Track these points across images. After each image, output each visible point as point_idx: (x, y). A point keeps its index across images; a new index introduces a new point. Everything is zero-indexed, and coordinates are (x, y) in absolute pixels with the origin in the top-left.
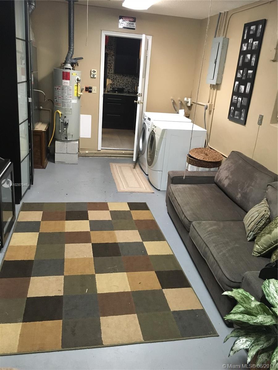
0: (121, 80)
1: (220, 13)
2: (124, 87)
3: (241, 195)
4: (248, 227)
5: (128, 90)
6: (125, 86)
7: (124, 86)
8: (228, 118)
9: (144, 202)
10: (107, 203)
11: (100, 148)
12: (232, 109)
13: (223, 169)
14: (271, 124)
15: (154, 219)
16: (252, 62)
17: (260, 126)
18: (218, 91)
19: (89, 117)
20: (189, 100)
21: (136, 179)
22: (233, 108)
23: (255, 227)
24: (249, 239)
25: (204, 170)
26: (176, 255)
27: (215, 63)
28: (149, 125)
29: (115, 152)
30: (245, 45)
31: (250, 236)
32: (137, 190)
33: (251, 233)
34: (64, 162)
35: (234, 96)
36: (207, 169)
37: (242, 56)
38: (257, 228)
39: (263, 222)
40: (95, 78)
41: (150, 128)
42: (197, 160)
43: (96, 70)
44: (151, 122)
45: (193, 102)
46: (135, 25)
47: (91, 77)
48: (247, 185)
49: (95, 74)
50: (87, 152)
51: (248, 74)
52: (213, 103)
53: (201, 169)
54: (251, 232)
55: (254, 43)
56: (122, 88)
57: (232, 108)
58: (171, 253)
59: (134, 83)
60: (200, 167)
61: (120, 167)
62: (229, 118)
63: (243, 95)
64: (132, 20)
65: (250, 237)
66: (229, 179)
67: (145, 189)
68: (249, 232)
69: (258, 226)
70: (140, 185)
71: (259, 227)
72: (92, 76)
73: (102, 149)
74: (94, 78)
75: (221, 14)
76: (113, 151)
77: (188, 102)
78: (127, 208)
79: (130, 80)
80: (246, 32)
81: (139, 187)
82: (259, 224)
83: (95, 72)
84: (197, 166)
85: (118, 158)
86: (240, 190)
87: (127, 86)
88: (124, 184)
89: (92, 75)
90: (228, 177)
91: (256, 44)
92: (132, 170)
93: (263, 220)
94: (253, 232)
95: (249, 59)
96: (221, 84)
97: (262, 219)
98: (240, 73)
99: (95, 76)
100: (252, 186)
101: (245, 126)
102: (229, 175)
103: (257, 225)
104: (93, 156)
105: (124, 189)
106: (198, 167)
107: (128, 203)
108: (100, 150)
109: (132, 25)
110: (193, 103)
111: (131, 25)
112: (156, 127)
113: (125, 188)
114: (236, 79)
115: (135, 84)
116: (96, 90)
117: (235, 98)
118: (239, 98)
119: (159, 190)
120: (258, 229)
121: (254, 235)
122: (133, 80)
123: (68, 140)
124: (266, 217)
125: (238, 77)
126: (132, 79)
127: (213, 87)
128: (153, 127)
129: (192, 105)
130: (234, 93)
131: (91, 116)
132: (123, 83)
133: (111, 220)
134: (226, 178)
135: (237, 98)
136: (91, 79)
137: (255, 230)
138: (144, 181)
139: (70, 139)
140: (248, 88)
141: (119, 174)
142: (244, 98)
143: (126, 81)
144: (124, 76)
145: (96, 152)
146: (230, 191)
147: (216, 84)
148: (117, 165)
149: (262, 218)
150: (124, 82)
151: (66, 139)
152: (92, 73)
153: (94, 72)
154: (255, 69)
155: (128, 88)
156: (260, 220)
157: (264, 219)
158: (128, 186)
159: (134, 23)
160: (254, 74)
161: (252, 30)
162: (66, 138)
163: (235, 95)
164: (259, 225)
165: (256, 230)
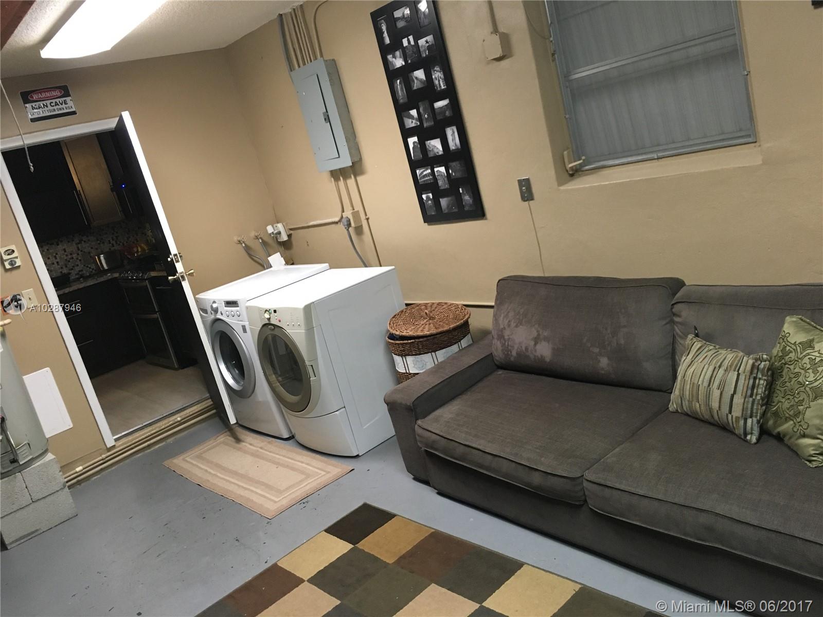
0: (50, 256)
1: (281, 15)
2: (65, 271)
3: (609, 358)
4: (730, 412)
5: (78, 274)
6: (66, 267)
7: (62, 268)
8: (425, 222)
9: (360, 504)
10: (275, 565)
11: (110, 441)
12: (428, 198)
13: (509, 326)
14: (562, 188)
15: (433, 531)
16: (436, 82)
17: (531, 202)
18: (359, 179)
19: (46, 373)
20: (280, 227)
21: (278, 464)
22: (431, 195)
23: (750, 405)
24: (753, 439)
25: (451, 354)
26: (590, 584)
27: (327, 119)
28: (240, 318)
29: (157, 430)
30: (394, 57)
31: (752, 429)
32: (308, 487)
33: (749, 421)
34: (37, 530)
35: (418, 171)
36: (455, 348)
37: (398, 81)
38: (756, 402)
39: (762, 382)
40: (19, 267)
41: (246, 324)
42: (425, 339)
43: (13, 247)
44: (241, 309)
45: (291, 229)
46: (70, 103)
47: (6, 270)
48: (609, 331)
49: (17, 258)
50: (78, 469)
51: (436, 111)
52: (358, 207)
53: (441, 355)
54: (746, 420)
55: (422, 42)
56: (59, 274)
57: (424, 196)
58: (577, 587)
59: (85, 250)
60: (436, 352)
61: (199, 457)
62: (429, 219)
63: (447, 158)
64: (59, 94)
65: (752, 434)
66: (546, 339)
67: (323, 473)
68: (742, 422)
69: (754, 397)
70: (302, 472)
71: (759, 397)
72: (8, 267)
73: (116, 440)
74: (14, 267)
75: (283, 16)
76: (150, 429)
77: (279, 233)
78: (341, 547)
79: (71, 248)
80: (384, 28)
81: (303, 477)
82: (755, 391)
83: (13, 251)
84: (431, 352)
85: (170, 440)
86: (596, 350)
87: (70, 265)
88: (259, 491)
89: (6, 264)
90: (541, 337)
91: (427, 42)
92: (239, 449)
93: (760, 379)
94: (751, 417)
95: (425, 79)
96: (361, 159)
97: (755, 378)
98: (412, 117)
99: (15, 263)
100: (625, 326)
101: (486, 219)
102: (538, 331)
103: (751, 396)
104: (102, 470)
105: (275, 502)
106: (433, 354)
107: (328, 531)
108: (114, 447)
109: (64, 106)
110: (292, 232)
111: (61, 106)
112: (275, 311)
113: (277, 500)
114: (406, 133)
115: (89, 253)
116: (33, 296)
117: (424, 172)
118: (436, 170)
119: (358, 456)
120: (758, 404)
121: (758, 422)
122: (79, 245)
123: (21, 463)
124: (764, 367)
125: (407, 127)
126: (76, 244)
127: (341, 173)
128: (267, 316)
129: (289, 236)
130: (414, 165)
131: (48, 369)
132: (57, 262)
133: (339, 602)
134: (537, 340)
135: (429, 171)
136: (8, 274)
137: (755, 411)
138: (299, 458)
139: (27, 456)
140: (453, 140)
141: (219, 474)
142: (453, 164)
143: (64, 254)
144: (53, 244)
145: (104, 456)
146: (568, 362)
147: (352, 163)
148: (188, 459)
149: (755, 375)
150: (58, 260)
151: (15, 465)
152: (5, 257)
153: (9, 254)
154: (451, 92)
155: (77, 269)
156: (751, 381)
157: (760, 376)
158: (279, 492)
159: (68, 99)
160: (455, 105)
161: (399, 18)
162: (14, 461)
163: (419, 167)
164: (757, 395)
165: (757, 409)
